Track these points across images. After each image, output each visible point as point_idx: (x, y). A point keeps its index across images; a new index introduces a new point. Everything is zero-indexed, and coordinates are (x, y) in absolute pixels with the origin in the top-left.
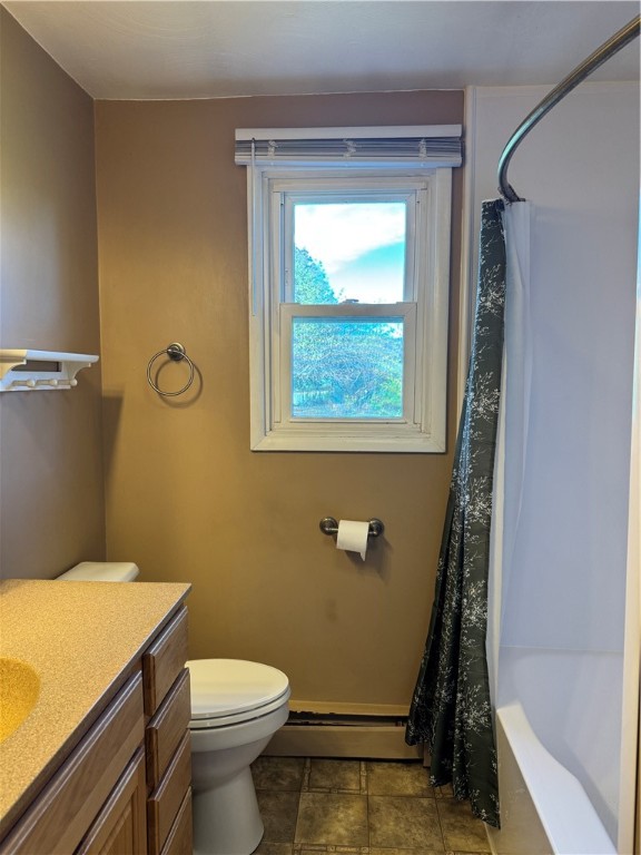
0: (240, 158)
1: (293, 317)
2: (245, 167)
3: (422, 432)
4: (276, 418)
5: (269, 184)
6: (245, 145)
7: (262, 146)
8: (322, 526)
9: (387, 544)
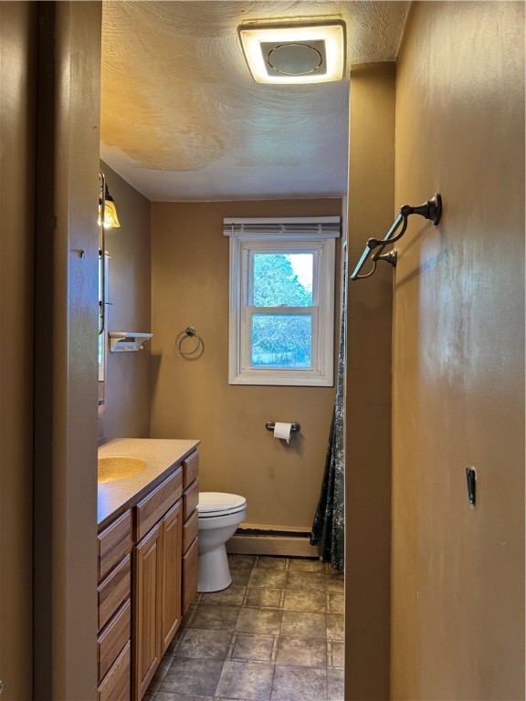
0: (226, 233)
1: (253, 314)
2: (228, 237)
3: (321, 375)
4: (243, 366)
5: (241, 245)
6: (229, 227)
7: (237, 227)
8: (267, 426)
9: (302, 436)
